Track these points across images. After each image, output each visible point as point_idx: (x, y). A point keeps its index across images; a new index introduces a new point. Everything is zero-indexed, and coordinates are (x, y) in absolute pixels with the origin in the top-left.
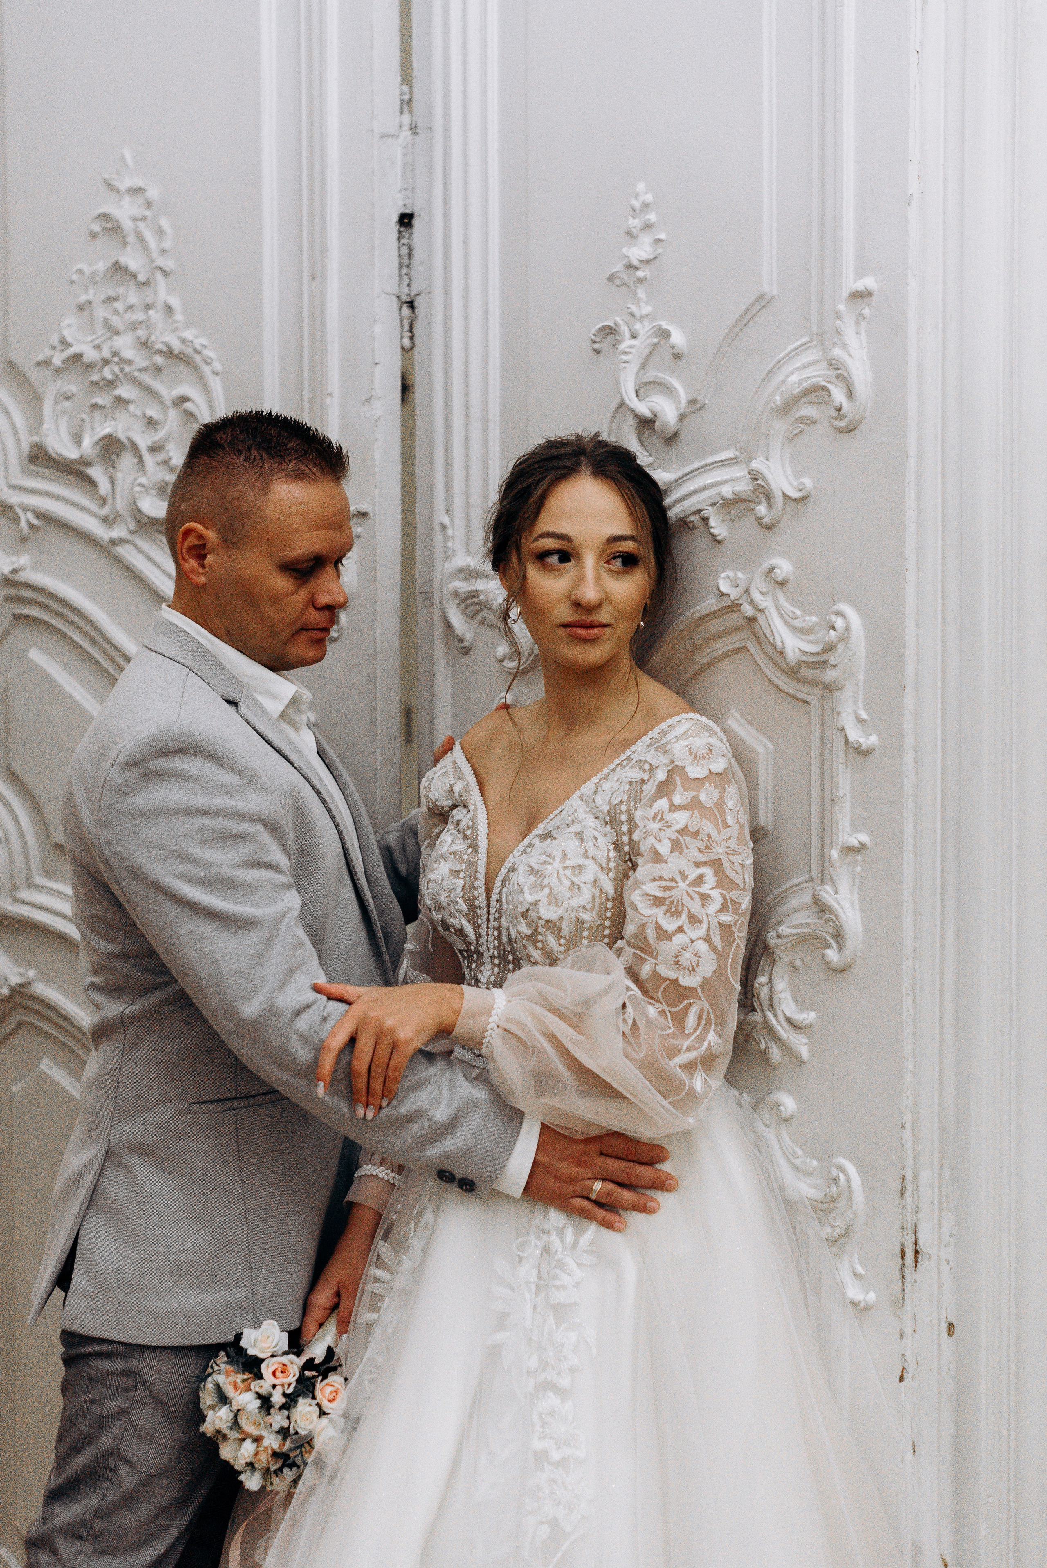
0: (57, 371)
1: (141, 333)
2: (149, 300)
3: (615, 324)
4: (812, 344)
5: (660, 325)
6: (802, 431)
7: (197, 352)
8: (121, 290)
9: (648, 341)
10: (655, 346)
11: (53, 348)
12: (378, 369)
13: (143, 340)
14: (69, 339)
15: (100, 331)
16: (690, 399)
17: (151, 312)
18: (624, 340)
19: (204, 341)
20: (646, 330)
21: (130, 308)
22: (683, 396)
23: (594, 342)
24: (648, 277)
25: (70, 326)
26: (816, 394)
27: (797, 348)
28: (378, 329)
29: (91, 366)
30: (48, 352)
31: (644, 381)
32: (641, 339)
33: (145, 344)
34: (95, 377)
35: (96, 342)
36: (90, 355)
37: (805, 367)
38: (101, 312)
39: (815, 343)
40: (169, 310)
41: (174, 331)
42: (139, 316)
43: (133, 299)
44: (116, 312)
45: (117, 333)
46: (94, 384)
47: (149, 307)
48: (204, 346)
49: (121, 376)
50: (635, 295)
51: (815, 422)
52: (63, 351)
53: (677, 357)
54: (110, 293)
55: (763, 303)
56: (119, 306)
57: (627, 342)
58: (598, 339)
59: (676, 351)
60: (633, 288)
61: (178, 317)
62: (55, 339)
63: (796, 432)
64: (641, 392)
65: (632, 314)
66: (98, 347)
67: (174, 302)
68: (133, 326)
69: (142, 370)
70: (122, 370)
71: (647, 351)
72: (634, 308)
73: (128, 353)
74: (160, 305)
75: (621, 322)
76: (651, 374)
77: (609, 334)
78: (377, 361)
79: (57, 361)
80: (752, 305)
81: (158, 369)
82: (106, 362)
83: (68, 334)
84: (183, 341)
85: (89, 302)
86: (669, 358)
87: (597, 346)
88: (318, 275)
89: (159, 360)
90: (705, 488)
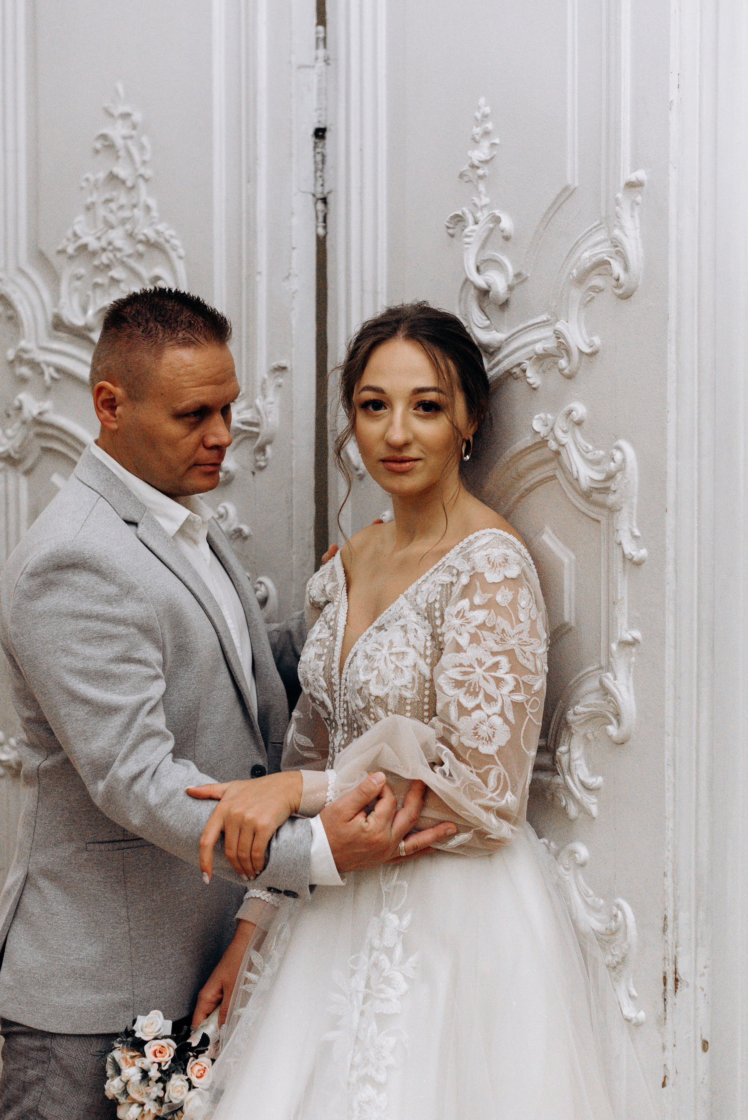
0: (71, 257)
1: (128, 227)
2: (134, 201)
3: (463, 214)
4: (602, 226)
5: (495, 213)
6: (593, 298)
7: (168, 241)
8: (115, 194)
9: (486, 226)
10: (491, 230)
11: (68, 240)
12: (295, 253)
13: (130, 232)
14: (79, 232)
15: (101, 225)
16: (516, 273)
17: (136, 211)
18: (468, 226)
19: (172, 232)
20: (484, 217)
21: (121, 207)
22: (511, 271)
23: (448, 228)
24: (487, 174)
25: (79, 222)
26: (602, 267)
27: (591, 230)
28: (295, 221)
29: (94, 254)
30: (65, 242)
31: (483, 259)
32: (481, 224)
33: (131, 235)
34: (96, 262)
35: (98, 235)
36: (94, 245)
37: (596, 245)
38: (101, 211)
39: (604, 225)
40: (148, 209)
41: (152, 224)
42: (126, 214)
43: (123, 200)
44: (112, 211)
45: (112, 227)
46: (97, 267)
47: (134, 206)
48: (172, 237)
49: (114, 261)
50: (478, 189)
51: (602, 290)
52: (75, 242)
53: (507, 238)
54: (107, 196)
55: (567, 194)
56: (113, 206)
57: (471, 227)
58: (451, 226)
59: (505, 234)
60: (476, 183)
61: (155, 213)
62: (69, 233)
63: (588, 299)
64: (482, 268)
65: (475, 205)
66: (99, 239)
67: (152, 202)
68: (124, 222)
69: (129, 256)
70: (115, 256)
71: (485, 234)
72: (476, 200)
73: (119, 243)
74: (141, 205)
75: (467, 211)
76: (489, 253)
77: (459, 221)
78: (294, 246)
79: (70, 250)
80: (560, 195)
81: (140, 256)
82: (104, 250)
83: (78, 229)
84: (158, 232)
85: (93, 204)
86: (501, 240)
87: (451, 231)
88: (252, 178)
89: (141, 248)
90: (525, 346)
